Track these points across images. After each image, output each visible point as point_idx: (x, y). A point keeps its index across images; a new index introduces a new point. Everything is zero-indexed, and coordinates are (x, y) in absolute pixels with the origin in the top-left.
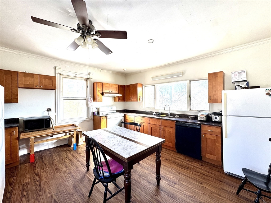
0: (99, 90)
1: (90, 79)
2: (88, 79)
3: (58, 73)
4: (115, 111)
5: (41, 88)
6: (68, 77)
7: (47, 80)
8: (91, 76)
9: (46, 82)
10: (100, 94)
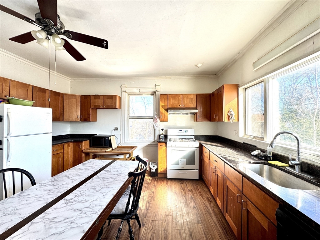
0: (163, 105)
1: (156, 93)
2: (155, 92)
3: (123, 92)
4: (193, 137)
5: (102, 107)
6: (134, 94)
7: (109, 99)
8: (158, 88)
9: (109, 102)
10: (164, 111)
